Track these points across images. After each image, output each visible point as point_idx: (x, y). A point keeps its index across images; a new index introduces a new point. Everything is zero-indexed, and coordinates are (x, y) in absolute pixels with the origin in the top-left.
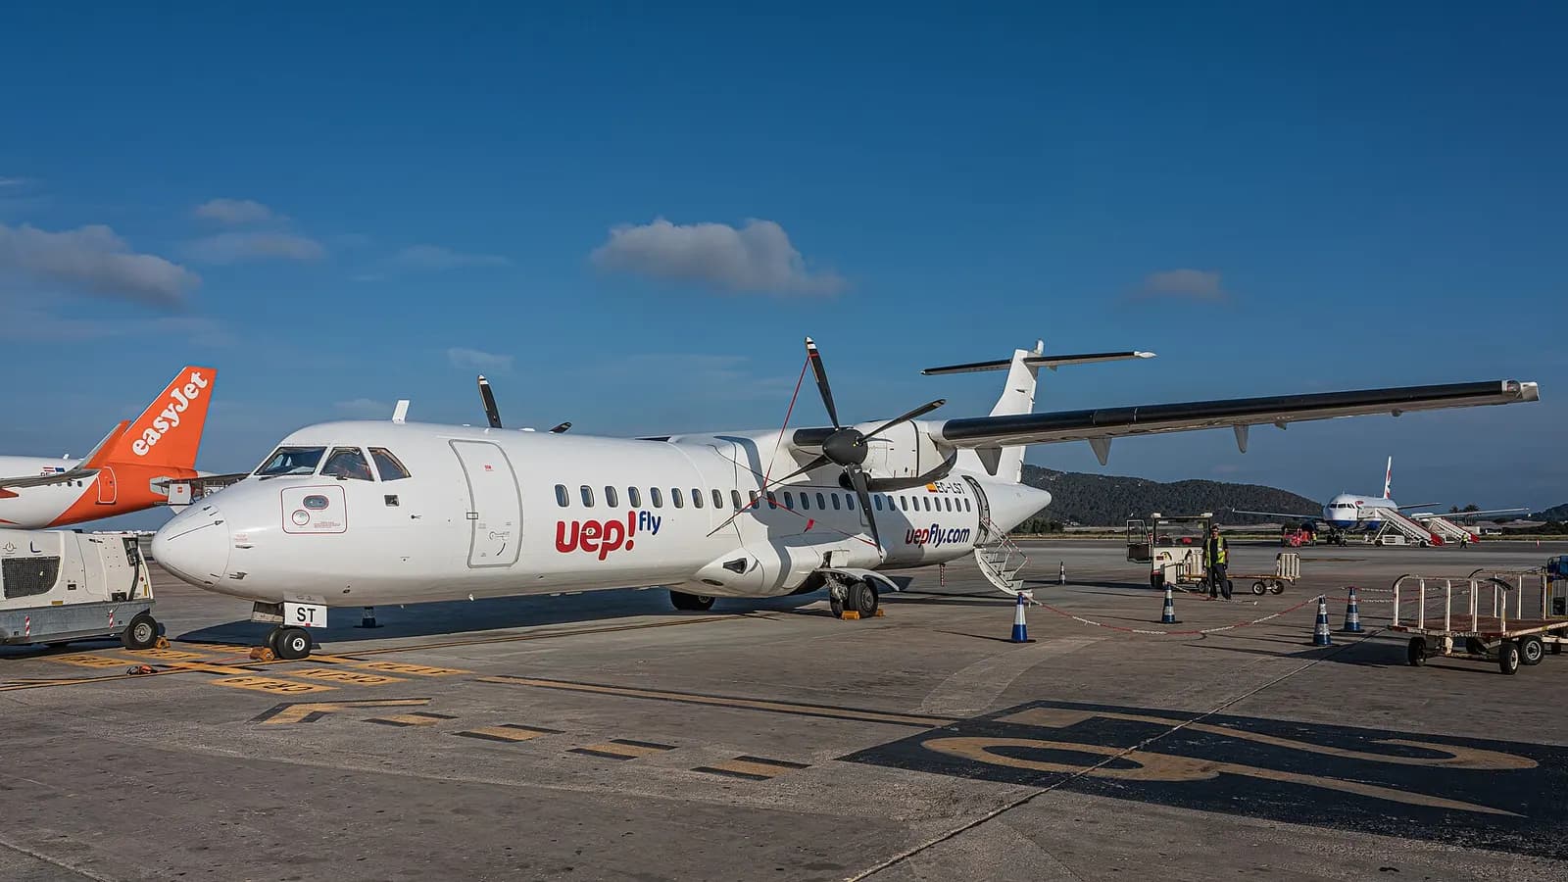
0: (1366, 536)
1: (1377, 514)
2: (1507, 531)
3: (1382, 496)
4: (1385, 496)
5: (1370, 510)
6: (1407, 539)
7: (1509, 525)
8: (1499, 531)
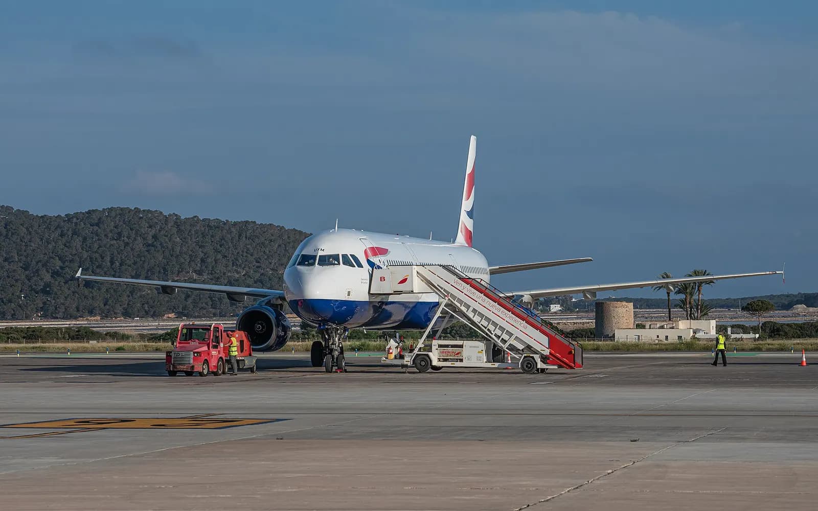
0: (392, 343)
1: (417, 285)
2: (774, 331)
3: (452, 238)
4: (461, 238)
5: (401, 273)
6: (496, 353)
7: (778, 317)
8: (754, 330)
